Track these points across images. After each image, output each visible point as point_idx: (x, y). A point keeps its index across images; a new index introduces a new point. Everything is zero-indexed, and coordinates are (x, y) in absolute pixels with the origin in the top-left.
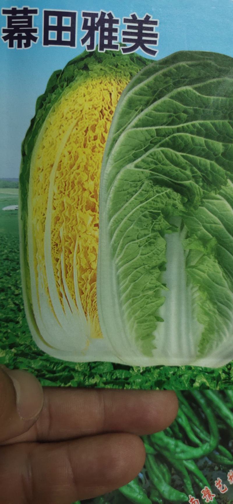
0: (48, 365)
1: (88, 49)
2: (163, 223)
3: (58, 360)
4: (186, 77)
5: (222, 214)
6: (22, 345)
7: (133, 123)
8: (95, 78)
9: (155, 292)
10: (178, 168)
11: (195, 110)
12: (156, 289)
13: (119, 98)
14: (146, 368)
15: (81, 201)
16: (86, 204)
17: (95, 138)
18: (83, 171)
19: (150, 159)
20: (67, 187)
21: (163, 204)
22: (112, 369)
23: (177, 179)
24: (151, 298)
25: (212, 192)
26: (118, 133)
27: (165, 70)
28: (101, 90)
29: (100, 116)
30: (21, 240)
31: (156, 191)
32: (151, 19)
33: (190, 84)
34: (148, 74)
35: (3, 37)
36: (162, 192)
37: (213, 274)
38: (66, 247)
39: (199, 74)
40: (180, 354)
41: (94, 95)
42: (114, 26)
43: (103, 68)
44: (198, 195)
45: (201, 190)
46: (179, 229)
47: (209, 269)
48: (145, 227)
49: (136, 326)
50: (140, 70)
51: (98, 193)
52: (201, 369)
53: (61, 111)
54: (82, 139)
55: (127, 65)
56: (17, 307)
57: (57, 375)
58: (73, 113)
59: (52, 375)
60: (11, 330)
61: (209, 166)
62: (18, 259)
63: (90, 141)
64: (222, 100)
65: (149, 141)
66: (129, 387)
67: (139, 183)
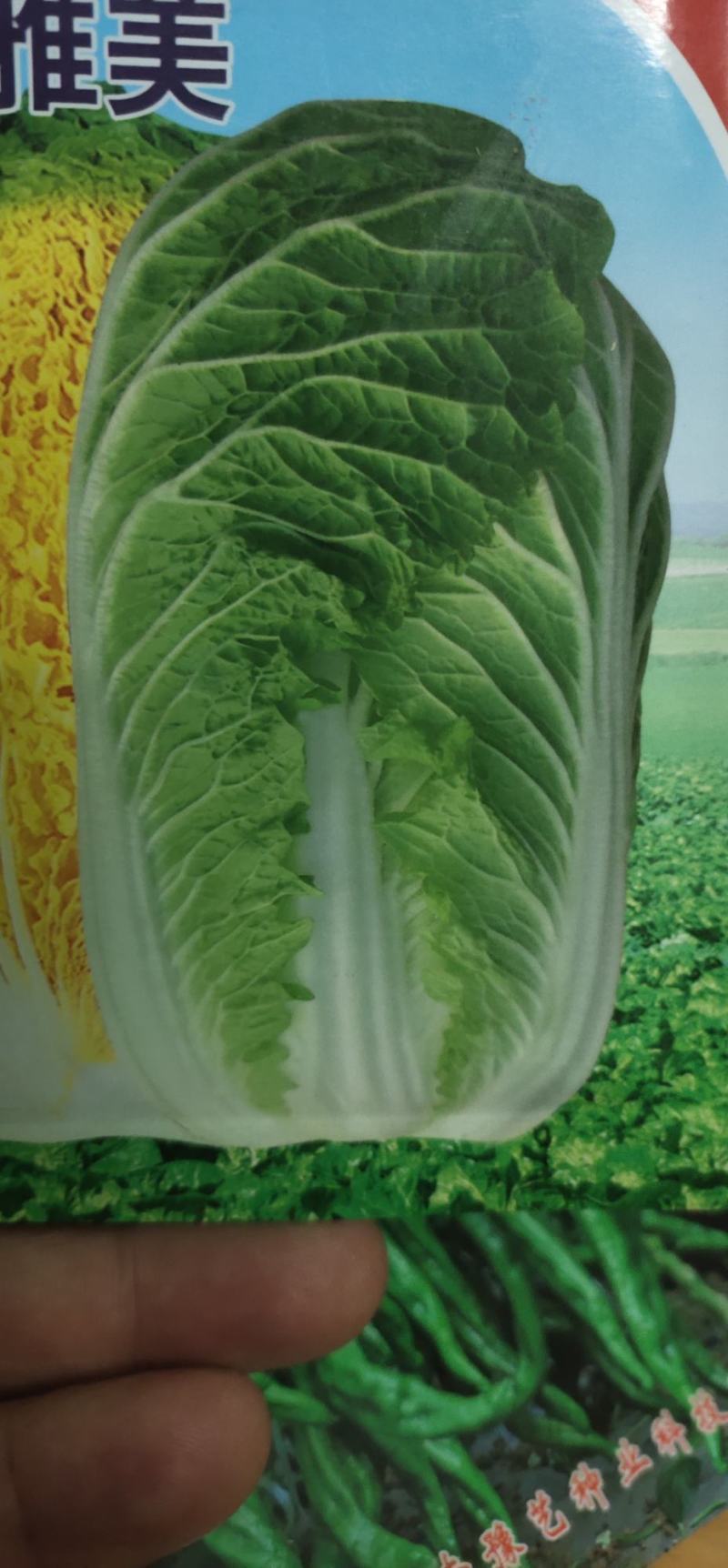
2: (287, 676)
4: (333, 189)
5: (482, 640)
7: (165, 348)
8: (24, 201)
9: (276, 903)
10: (325, 494)
11: (371, 299)
12: (282, 893)
13: (111, 263)
14: (271, 1151)
15: (8, 614)
16: (25, 623)
17: (40, 402)
18: (8, 514)
19: (231, 467)
21: (284, 612)
22: (157, 1158)
23: (325, 530)
24: (266, 922)
25: (445, 568)
26: (116, 381)
27: (260, 168)
28: (49, 242)
29: (51, 328)
31: (258, 571)
33: (346, 210)
34: (202, 182)
36: (279, 572)
37: (468, 838)
39: (376, 177)
40: (379, 1101)
41: (26, 257)
43: (49, 167)
44: (399, 582)
45: (409, 562)
46: (343, 694)
47: (453, 823)
48: (229, 692)
49: (221, 1016)
50: (176, 170)
51: (63, 586)
52: (450, 1147)
61: (428, 483)
63: (21, 413)
64: (458, 261)
65: (225, 407)
66: (218, 1216)
67: (200, 548)
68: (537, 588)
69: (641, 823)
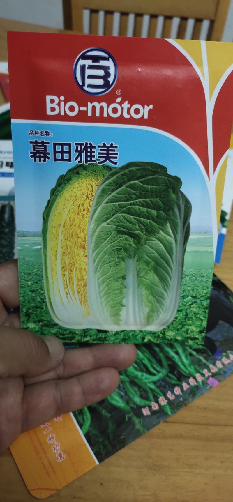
0: (60, 331)
1: (79, 163)
2: (123, 254)
3: (66, 328)
4: (134, 176)
5: (157, 249)
6: (45, 321)
7: (105, 201)
8: (83, 178)
9: (120, 291)
10: (131, 225)
11: (140, 194)
13: (97, 188)
14: (117, 332)
15: (77, 244)
16: (79, 245)
17: (84, 210)
18: (78, 228)
19: (115, 220)
20: (69, 236)
21: (123, 243)
22: (97, 332)
23: (131, 231)
24: (118, 294)
25: (151, 237)
26: (97, 206)
27: (122, 172)
28: (87, 185)
29: (86, 198)
30: (44, 264)
31: (119, 237)
32: (114, 145)
33: (137, 179)
34: (113, 175)
35: (30, 156)
36: (123, 237)
37: (153, 281)
38: (69, 268)
40: (136, 323)
41: (83, 187)
42: (93, 150)
43: (87, 173)
44: (143, 239)
45: (145, 236)
46: (133, 257)
47: (151, 278)
48: (113, 256)
49: (110, 309)
50: (108, 173)
51: (86, 239)
52: (148, 332)
53: (64, 196)
54: (77, 211)
55: (101, 170)
56: (42, 300)
57: (66, 336)
58: (71, 197)
59: (62, 336)
60: (39, 312)
61: (149, 223)
62: (42, 274)
63: (81, 212)
64: (155, 187)
65: (115, 210)
66: (107, 342)
67: (110, 233)
68: (167, 240)
69: (183, 279)
